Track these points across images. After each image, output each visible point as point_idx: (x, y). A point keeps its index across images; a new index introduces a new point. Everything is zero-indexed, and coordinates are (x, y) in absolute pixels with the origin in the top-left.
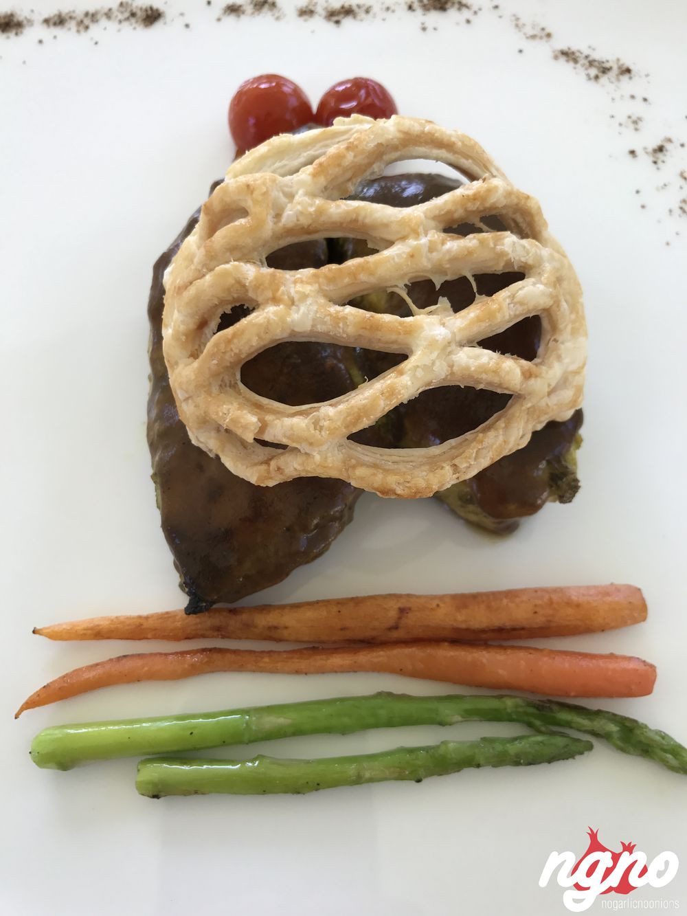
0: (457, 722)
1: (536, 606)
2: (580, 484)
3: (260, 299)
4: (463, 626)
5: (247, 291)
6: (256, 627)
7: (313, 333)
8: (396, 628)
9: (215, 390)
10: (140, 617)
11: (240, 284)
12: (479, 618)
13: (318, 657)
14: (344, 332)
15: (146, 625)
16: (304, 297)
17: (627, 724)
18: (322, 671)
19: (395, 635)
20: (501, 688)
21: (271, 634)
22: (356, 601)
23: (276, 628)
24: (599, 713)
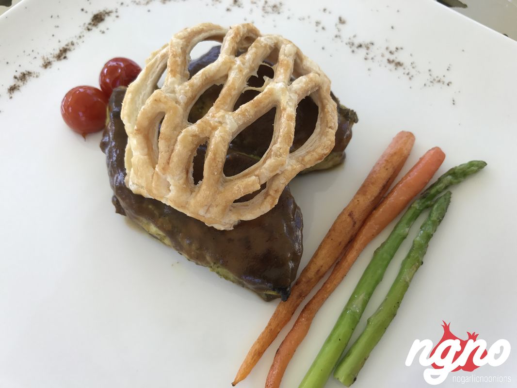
0: (409, 231)
1: (384, 167)
2: (354, 111)
3: (207, 135)
4: (373, 198)
5: (199, 136)
6: (312, 279)
7: (239, 127)
8: (355, 223)
9: (221, 189)
10: (267, 327)
11: (195, 136)
12: (374, 190)
13: (343, 264)
14: (250, 116)
15: (273, 327)
16: (223, 117)
17: (451, 172)
18: (349, 267)
19: (357, 226)
20: (407, 204)
21: (320, 276)
22: (333, 229)
23: (319, 270)
24: (440, 180)
